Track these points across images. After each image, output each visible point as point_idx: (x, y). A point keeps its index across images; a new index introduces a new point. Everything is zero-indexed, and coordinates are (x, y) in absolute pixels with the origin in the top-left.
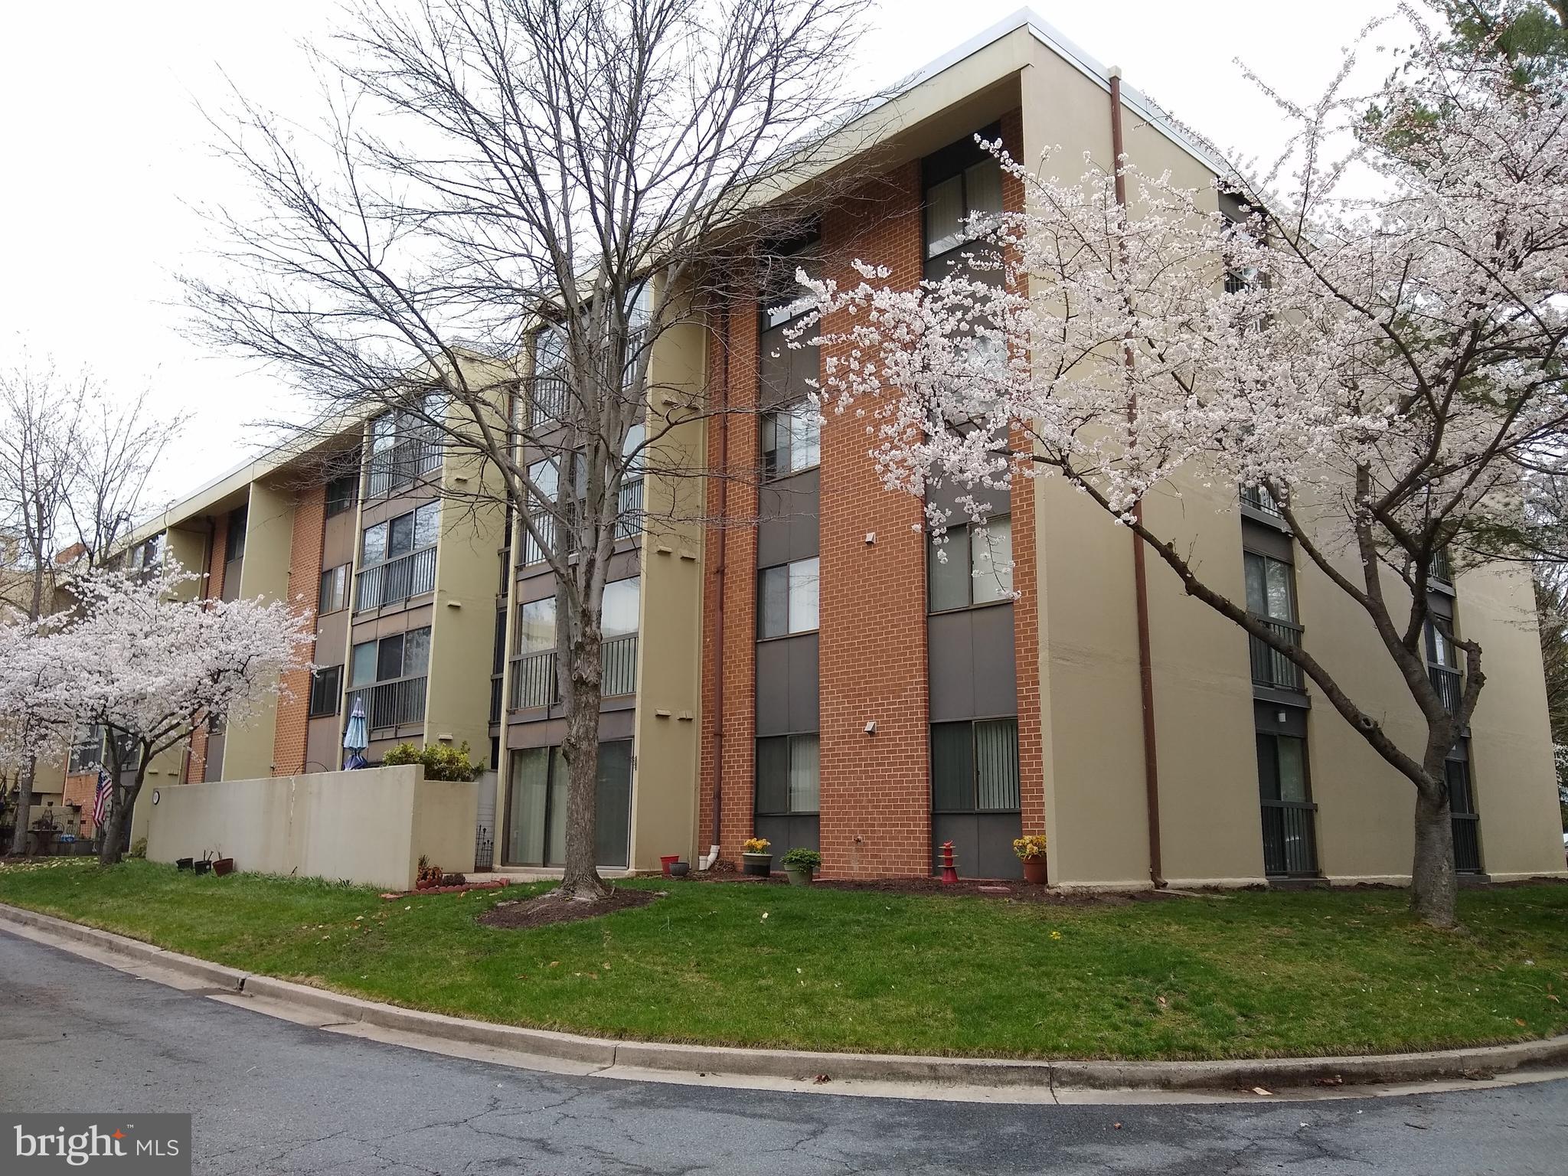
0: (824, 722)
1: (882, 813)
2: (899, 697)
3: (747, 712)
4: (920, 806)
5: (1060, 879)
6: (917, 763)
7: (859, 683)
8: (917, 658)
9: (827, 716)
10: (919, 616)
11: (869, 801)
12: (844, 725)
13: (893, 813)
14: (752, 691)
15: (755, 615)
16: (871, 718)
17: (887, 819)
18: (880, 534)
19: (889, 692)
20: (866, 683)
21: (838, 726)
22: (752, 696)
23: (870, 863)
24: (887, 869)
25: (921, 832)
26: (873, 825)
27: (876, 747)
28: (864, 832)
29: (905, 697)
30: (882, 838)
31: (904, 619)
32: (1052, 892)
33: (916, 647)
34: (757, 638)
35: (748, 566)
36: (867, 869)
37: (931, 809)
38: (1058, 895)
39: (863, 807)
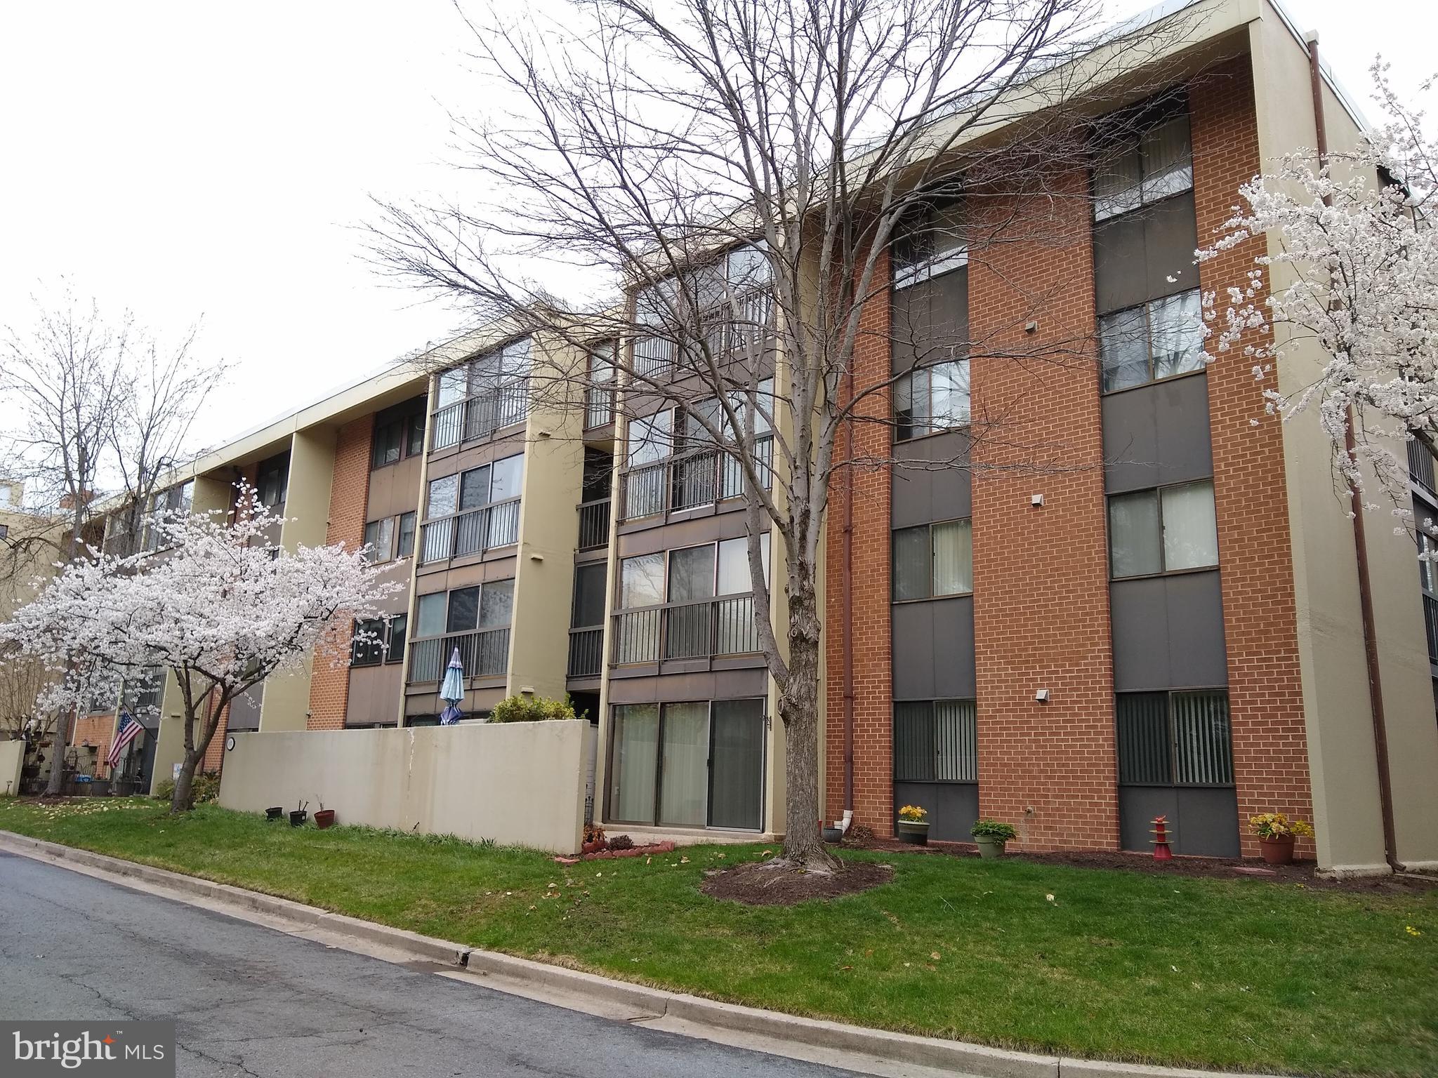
0: (981, 688)
1: (1057, 784)
2: (1078, 665)
3: (884, 674)
4: (1106, 778)
5: (1335, 862)
6: (1101, 733)
7: (1026, 650)
8: (1099, 625)
9: (986, 682)
10: (1101, 582)
11: (1042, 771)
12: (1007, 692)
13: (1072, 784)
14: (888, 653)
15: (890, 577)
16: (1041, 686)
17: (1065, 790)
18: (1050, 495)
19: (1065, 659)
20: (1035, 649)
21: (1000, 693)
22: (889, 659)
23: (1042, 834)
24: (1065, 842)
25: (1107, 804)
26: (1047, 796)
27: (1049, 715)
28: (1034, 802)
29: (1085, 664)
30: (1058, 809)
31: (1082, 585)
32: (1325, 876)
33: (1098, 613)
34: (893, 600)
35: (882, 526)
36: (1039, 841)
37: (1118, 781)
38: (1333, 880)
39: (1034, 777)
